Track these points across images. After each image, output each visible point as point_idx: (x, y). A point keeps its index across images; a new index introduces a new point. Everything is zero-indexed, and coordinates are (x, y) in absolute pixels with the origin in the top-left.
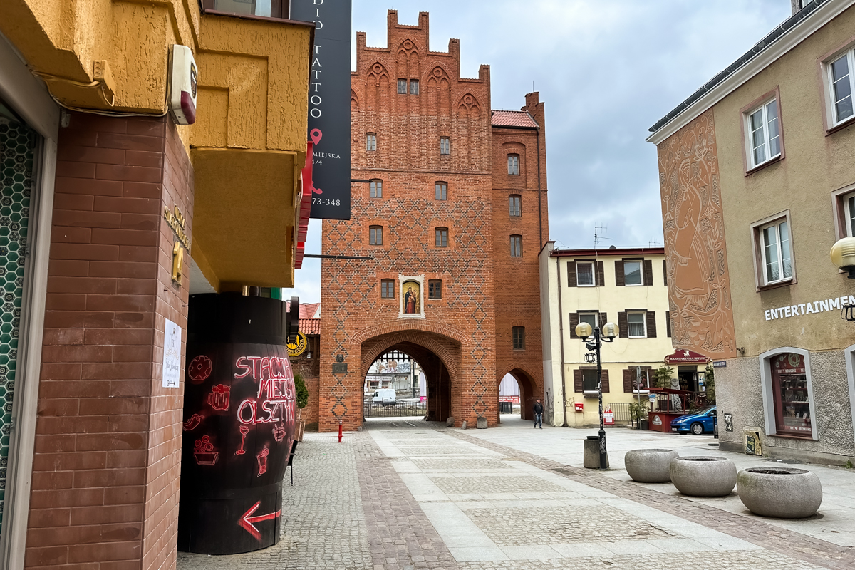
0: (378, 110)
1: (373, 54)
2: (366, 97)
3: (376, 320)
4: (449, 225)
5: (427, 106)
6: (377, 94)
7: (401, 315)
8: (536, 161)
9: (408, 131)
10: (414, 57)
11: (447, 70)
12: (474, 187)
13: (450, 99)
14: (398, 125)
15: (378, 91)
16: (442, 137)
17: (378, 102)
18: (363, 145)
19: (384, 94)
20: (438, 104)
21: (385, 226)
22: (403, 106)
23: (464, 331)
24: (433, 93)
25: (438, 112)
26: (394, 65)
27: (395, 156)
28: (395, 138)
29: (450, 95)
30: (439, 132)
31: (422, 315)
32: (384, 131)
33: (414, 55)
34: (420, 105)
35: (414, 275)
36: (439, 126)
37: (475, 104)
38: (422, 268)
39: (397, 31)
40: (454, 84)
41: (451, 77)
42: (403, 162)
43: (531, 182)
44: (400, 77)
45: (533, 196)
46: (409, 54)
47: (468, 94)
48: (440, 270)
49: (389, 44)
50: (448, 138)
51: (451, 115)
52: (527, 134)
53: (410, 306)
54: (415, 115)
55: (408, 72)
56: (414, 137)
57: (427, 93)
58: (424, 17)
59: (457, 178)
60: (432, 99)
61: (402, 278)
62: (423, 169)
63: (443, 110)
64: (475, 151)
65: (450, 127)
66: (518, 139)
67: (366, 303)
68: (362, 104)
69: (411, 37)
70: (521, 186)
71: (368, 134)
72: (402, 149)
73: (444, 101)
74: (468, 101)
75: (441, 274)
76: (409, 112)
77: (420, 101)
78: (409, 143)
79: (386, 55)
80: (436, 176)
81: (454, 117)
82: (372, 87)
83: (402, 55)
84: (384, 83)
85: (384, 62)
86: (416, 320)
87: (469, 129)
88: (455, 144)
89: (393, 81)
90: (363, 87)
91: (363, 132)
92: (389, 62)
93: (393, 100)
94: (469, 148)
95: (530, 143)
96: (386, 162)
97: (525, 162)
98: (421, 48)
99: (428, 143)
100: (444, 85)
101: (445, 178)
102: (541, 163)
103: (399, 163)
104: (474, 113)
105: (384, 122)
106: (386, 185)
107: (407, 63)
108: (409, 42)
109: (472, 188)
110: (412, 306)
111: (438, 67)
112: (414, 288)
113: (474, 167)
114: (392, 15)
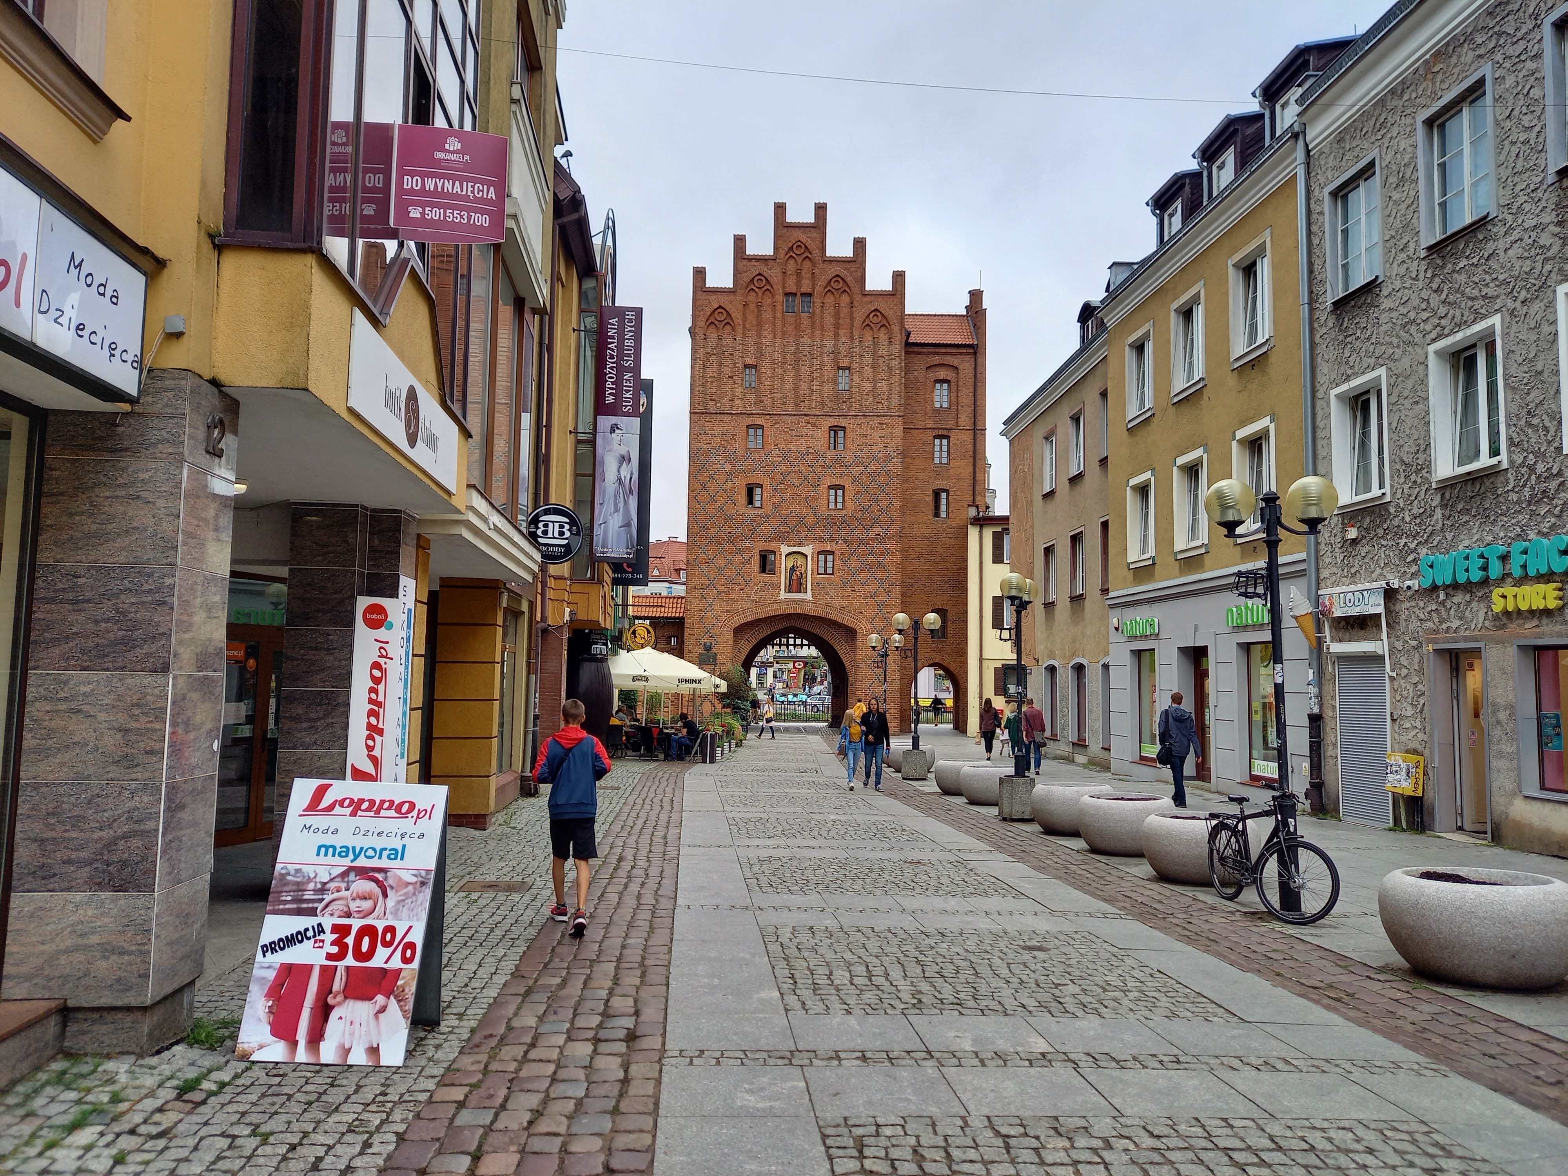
0: (759, 336)
1: (753, 263)
2: (745, 320)
3: (752, 601)
4: (846, 482)
5: (823, 329)
6: (759, 315)
7: (783, 595)
8: (972, 390)
9: (797, 362)
10: (807, 264)
11: (849, 279)
12: (881, 433)
13: (852, 319)
14: (784, 354)
15: (759, 311)
16: (839, 368)
17: (759, 325)
18: (740, 382)
19: (767, 315)
20: (837, 326)
21: (766, 484)
22: (790, 329)
23: (861, 616)
24: (829, 310)
25: (836, 335)
26: (780, 277)
27: (779, 395)
28: (780, 371)
29: (852, 313)
30: (836, 361)
31: (809, 596)
32: (765, 363)
33: (807, 262)
34: (813, 327)
35: (799, 545)
36: (836, 353)
37: (885, 322)
38: (811, 535)
39: (785, 230)
40: (858, 298)
41: (853, 289)
42: (790, 401)
43: (965, 419)
44: (788, 290)
45: (967, 437)
46: (799, 261)
47: (876, 310)
48: (832, 539)
49: (776, 248)
50: (849, 368)
51: (852, 339)
52: (961, 354)
53: (795, 583)
54: (806, 340)
55: (799, 284)
56: (805, 370)
57: (822, 312)
58: (821, 209)
59: (858, 421)
60: (829, 320)
61: (785, 549)
62: (814, 412)
63: (841, 332)
64: (883, 386)
65: (850, 355)
66: (949, 360)
67: (741, 581)
68: (740, 329)
69: (803, 237)
70: (951, 424)
71: (746, 366)
72: (789, 386)
73: (844, 321)
74: (875, 320)
75: (834, 544)
76: (798, 337)
77: (813, 323)
78: (798, 376)
79: (771, 263)
80: (831, 419)
81: (856, 342)
82: (752, 307)
83: (792, 262)
84: (768, 301)
85: (767, 273)
86: (802, 601)
87: (875, 357)
88: (856, 378)
89: (780, 297)
90: (741, 307)
91: (740, 365)
92: (774, 273)
93: (779, 323)
94: (874, 381)
95: (965, 364)
96: (768, 402)
97: (958, 391)
98: (816, 252)
99: (822, 376)
100: (845, 299)
101: (842, 422)
102: (978, 392)
103: (784, 404)
104: (883, 336)
105: (767, 350)
106: (766, 433)
107: (798, 273)
108: (799, 244)
109: (876, 434)
110: (796, 584)
111: (837, 276)
112: (800, 560)
113: (880, 406)
114: (780, 209)
